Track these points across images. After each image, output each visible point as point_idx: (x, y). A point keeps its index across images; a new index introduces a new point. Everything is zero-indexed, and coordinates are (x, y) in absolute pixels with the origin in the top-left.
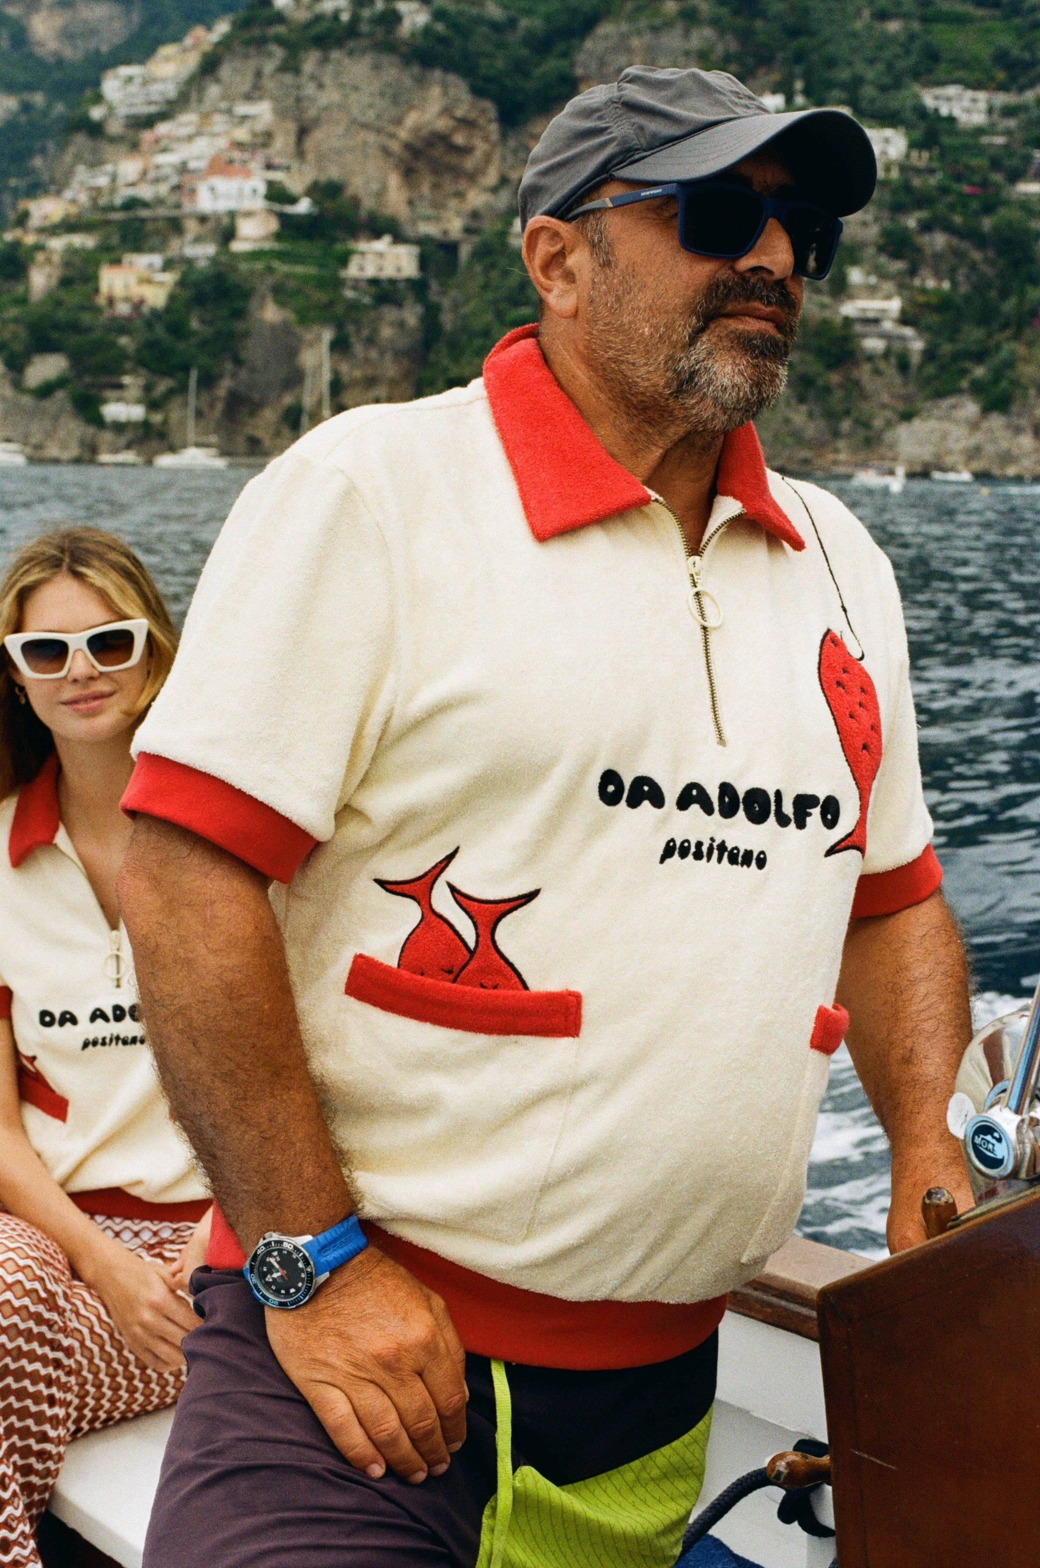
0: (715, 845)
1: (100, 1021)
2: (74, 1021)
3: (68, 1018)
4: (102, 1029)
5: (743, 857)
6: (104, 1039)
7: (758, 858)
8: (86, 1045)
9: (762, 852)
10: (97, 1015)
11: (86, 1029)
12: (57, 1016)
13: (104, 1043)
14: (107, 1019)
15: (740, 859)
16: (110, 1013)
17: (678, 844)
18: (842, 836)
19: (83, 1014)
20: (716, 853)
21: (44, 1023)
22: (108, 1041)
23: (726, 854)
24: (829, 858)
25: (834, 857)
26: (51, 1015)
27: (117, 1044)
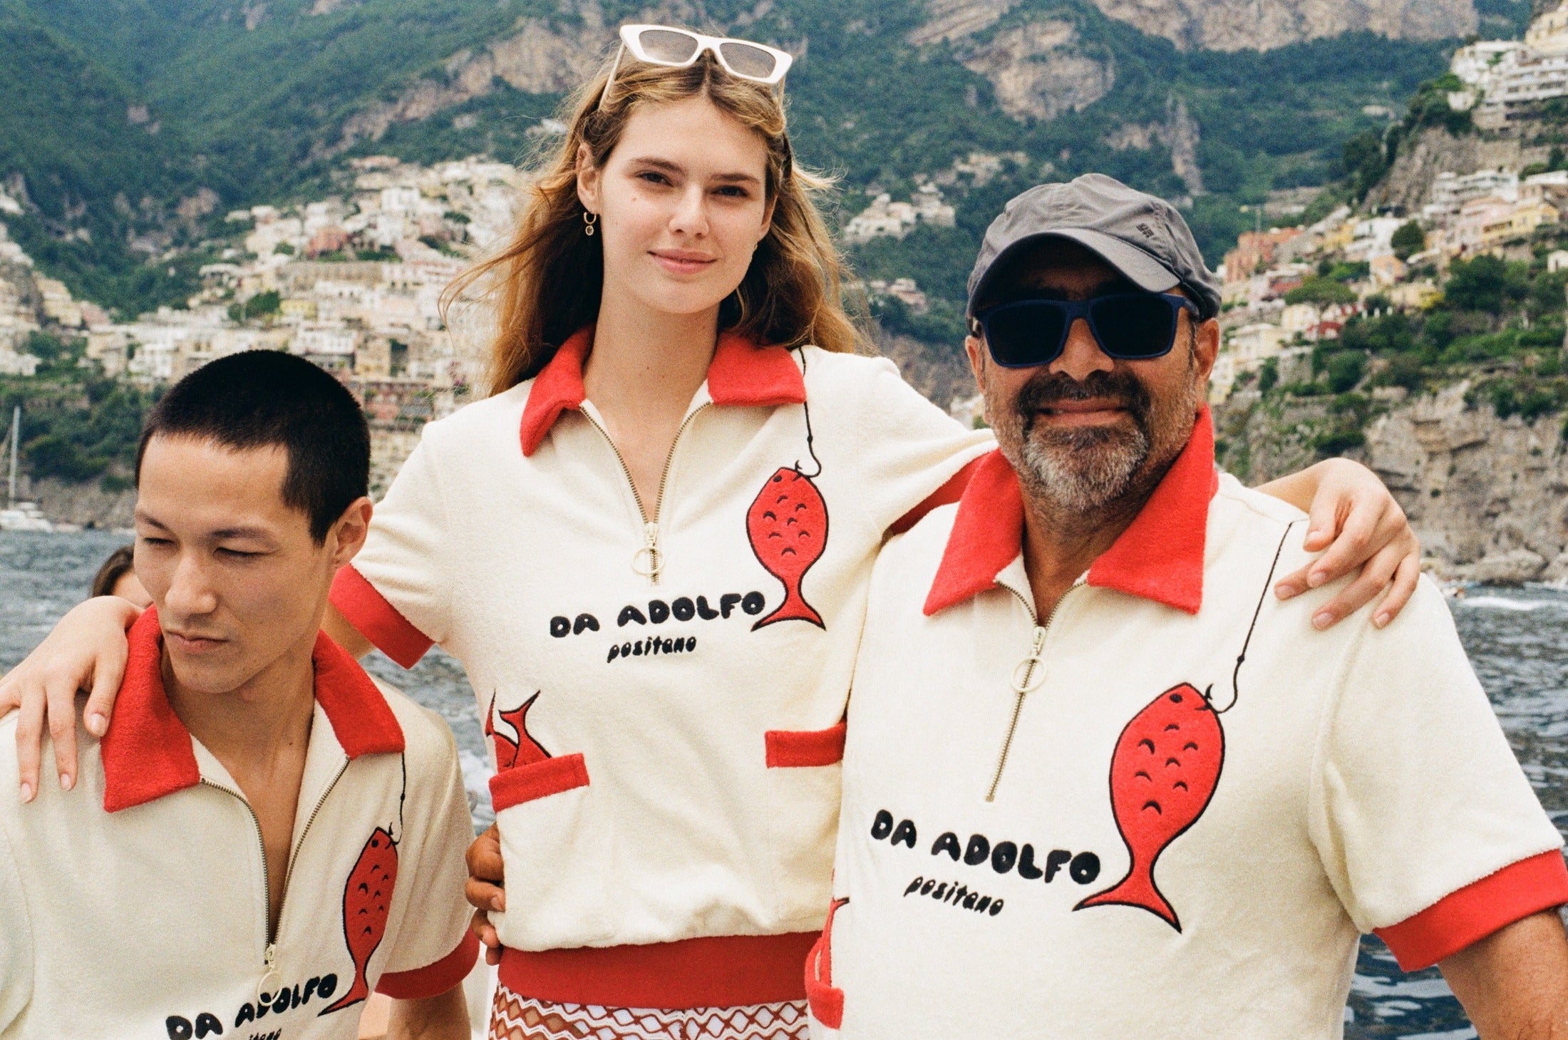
0: (957, 889)
1: (632, 623)
2: (594, 625)
3: (588, 623)
4: (635, 632)
5: (980, 903)
6: (638, 644)
7: (995, 904)
8: (613, 654)
9: (1001, 901)
10: (629, 615)
11: (612, 634)
12: (572, 622)
13: (638, 651)
14: (642, 620)
15: (975, 904)
16: (646, 613)
17: (925, 882)
18: (1095, 892)
19: (607, 617)
20: (955, 895)
21: (555, 633)
22: (643, 647)
23: (963, 898)
24: (1077, 912)
25: (1081, 911)
26: (565, 622)
27: (656, 651)
